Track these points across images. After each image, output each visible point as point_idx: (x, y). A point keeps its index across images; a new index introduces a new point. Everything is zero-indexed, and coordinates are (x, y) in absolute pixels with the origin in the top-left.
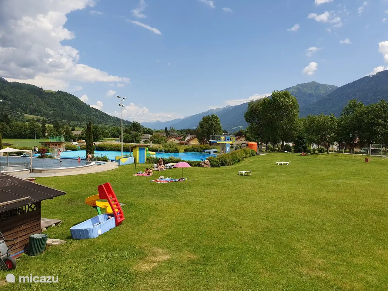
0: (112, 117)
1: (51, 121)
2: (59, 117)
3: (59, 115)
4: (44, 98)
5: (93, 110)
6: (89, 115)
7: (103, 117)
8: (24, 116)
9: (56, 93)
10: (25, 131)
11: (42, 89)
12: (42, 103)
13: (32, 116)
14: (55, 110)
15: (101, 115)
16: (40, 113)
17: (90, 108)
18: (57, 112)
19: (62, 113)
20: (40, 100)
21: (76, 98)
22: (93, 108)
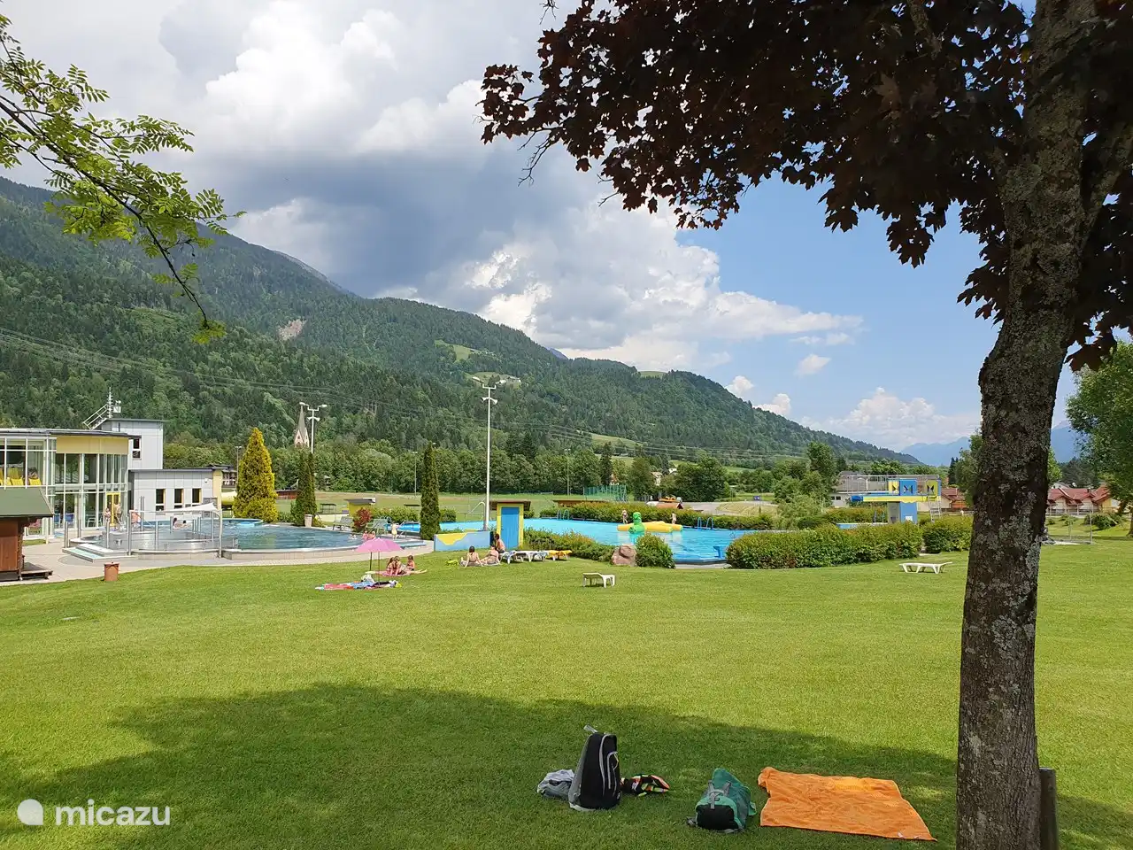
0: (813, 432)
1: (649, 450)
2: (671, 439)
3: (671, 433)
4: (639, 390)
5: (761, 414)
6: (749, 430)
7: (787, 433)
8: (591, 440)
9: (666, 376)
10: (563, 475)
11: (633, 369)
12: (634, 405)
13: (607, 439)
14: (661, 421)
15: (783, 430)
16: (626, 428)
17: (752, 410)
18: (666, 426)
19: (678, 428)
20: (629, 397)
21: (716, 387)
22: (759, 409)
